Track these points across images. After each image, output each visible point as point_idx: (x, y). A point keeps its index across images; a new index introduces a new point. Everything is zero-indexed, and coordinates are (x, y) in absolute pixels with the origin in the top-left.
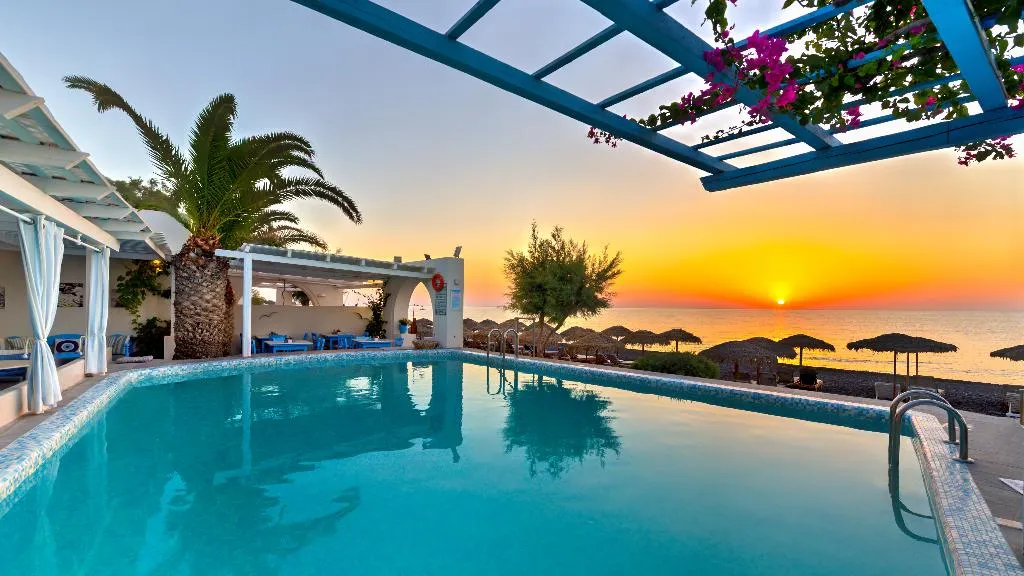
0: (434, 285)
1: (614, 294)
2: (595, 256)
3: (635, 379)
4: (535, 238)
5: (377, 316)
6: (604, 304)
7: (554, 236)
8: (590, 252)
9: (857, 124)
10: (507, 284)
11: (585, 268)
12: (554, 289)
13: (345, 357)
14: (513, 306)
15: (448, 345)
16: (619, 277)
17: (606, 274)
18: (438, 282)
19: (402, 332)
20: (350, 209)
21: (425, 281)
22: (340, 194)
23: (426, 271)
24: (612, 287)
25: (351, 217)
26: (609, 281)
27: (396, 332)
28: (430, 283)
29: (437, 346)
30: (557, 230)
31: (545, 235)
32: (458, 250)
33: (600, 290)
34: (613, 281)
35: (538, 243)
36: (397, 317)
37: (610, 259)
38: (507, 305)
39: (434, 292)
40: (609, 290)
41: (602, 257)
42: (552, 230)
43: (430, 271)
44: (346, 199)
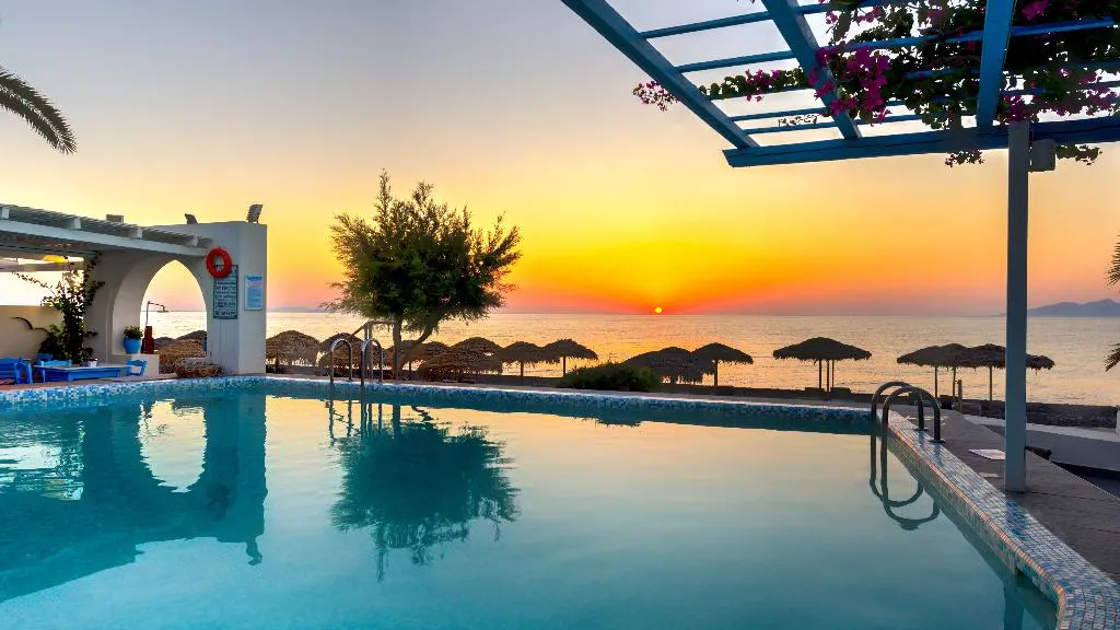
0: (211, 267)
1: (511, 287)
2: (483, 230)
3: (573, 400)
4: (385, 197)
5: (71, 322)
6: (494, 301)
7: (417, 197)
8: (474, 226)
9: (882, 120)
10: (338, 269)
11: (468, 248)
12: (421, 278)
13: (45, 397)
14: (348, 305)
15: (242, 369)
16: (519, 262)
17: (496, 258)
18: (220, 262)
19: (129, 350)
20: (50, 125)
21: (187, 261)
22: (28, 93)
23: (195, 242)
24: (509, 276)
25: (52, 139)
26: (502, 269)
27: (117, 351)
28: (203, 265)
29: (218, 372)
30: (422, 188)
31: (402, 194)
32: (255, 211)
33: (489, 279)
34: (509, 266)
35: (390, 205)
36: (119, 324)
37: (504, 237)
38: (337, 302)
39: (210, 280)
40: (505, 280)
41: (493, 233)
42: (415, 188)
43: (203, 243)
44: (40, 103)
